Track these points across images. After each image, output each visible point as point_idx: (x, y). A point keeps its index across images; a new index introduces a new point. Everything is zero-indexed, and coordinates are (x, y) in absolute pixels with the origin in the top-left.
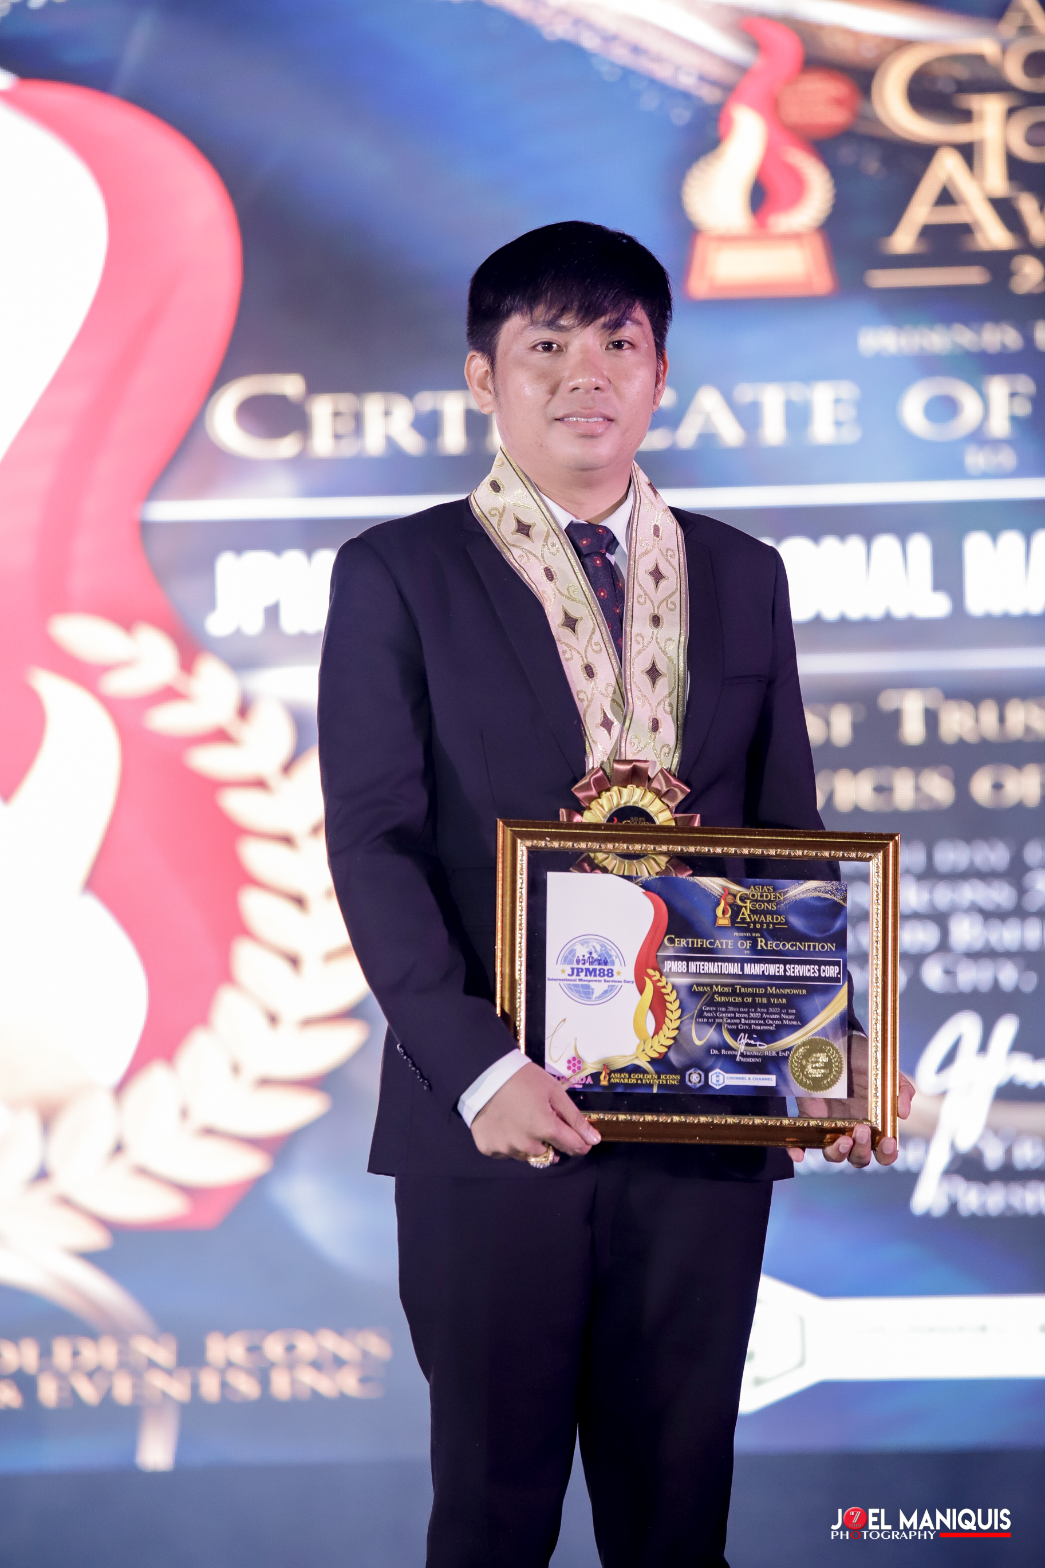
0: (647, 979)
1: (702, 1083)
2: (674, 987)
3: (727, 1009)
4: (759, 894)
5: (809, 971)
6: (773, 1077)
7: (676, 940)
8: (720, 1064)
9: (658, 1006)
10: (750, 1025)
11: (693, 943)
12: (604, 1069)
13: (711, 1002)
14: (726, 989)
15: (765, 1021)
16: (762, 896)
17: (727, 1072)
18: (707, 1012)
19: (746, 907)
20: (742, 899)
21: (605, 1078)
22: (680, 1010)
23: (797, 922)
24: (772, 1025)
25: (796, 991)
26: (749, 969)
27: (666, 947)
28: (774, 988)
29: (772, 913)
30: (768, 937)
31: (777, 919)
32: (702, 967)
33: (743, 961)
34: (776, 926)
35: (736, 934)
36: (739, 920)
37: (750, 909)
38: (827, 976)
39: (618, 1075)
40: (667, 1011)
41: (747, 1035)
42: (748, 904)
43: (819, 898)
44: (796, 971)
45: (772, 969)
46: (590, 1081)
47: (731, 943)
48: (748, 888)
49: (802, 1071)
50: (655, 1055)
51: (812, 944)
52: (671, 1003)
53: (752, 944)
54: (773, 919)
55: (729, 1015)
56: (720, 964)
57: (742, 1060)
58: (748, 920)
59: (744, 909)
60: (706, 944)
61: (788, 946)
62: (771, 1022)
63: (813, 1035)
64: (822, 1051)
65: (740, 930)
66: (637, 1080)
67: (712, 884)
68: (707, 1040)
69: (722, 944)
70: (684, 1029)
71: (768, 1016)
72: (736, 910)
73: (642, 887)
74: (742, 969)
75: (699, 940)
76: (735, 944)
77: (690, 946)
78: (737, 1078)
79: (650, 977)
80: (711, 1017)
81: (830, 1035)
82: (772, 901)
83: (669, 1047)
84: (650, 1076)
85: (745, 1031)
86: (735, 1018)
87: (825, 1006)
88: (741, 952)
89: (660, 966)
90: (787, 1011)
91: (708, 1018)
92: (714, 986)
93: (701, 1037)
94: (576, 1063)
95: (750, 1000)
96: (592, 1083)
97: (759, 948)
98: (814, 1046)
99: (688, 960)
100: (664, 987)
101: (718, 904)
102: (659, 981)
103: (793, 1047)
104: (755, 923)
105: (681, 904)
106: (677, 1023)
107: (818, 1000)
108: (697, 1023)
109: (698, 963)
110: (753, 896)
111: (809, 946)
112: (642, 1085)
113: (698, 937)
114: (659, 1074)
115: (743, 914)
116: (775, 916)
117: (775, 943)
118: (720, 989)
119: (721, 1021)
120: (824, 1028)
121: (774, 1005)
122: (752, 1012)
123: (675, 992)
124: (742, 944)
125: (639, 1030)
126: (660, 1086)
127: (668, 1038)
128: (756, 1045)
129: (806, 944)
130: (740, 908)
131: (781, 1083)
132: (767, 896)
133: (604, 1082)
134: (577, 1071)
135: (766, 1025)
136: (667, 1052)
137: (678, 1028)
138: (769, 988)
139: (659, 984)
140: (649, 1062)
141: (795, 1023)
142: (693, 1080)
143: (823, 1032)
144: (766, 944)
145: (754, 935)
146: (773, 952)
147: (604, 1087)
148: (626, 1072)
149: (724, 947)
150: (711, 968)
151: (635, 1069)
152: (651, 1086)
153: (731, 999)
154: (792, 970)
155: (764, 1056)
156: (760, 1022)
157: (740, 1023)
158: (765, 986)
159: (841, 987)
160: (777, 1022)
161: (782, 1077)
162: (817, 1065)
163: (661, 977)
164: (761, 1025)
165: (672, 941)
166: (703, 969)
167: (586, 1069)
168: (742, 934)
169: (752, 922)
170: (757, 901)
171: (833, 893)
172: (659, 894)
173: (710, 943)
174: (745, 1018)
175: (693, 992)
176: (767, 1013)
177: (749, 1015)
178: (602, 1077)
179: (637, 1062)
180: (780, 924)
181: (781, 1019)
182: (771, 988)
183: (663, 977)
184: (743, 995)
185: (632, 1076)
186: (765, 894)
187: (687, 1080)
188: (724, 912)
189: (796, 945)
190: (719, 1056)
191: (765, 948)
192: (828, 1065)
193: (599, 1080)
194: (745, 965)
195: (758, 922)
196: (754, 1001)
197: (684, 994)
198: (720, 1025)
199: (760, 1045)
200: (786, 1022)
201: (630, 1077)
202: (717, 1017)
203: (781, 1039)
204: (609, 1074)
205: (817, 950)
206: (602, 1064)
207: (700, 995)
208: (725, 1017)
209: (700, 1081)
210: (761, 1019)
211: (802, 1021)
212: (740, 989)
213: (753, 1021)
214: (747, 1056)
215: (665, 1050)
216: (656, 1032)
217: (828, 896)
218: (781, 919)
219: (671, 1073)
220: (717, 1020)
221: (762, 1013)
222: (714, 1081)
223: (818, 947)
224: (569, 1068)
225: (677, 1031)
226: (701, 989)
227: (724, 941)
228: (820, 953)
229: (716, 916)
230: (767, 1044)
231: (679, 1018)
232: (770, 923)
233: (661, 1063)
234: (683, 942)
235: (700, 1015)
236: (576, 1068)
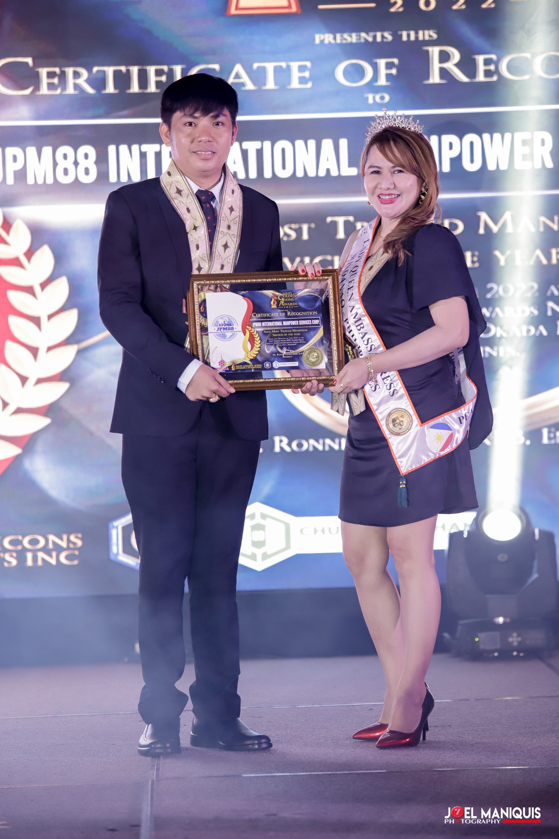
0: (247, 330)
1: (270, 367)
2: (257, 332)
3: (278, 339)
4: (287, 295)
5: (308, 322)
6: (297, 363)
7: (257, 314)
8: (276, 359)
9: (252, 340)
10: (287, 344)
11: (263, 315)
12: (233, 364)
13: (271, 337)
14: (277, 331)
15: (292, 342)
16: (288, 296)
17: (279, 362)
18: (270, 340)
19: (282, 301)
20: (281, 298)
21: (233, 367)
22: (260, 341)
23: (302, 305)
24: (295, 343)
25: (303, 330)
26: (285, 323)
27: (253, 317)
28: (295, 330)
29: (292, 302)
30: (291, 311)
31: (294, 304)
32: (267, 324)
33: (282, 321)
34: (294, 307)
35: (279, 311)
36: (280, 305)
37: (284, 301)
38: (315, 324)
39: (238, 366)
40: (255, 341)
41: (286, 348)
42: (283, 299)
43: (309, 295)
44: (303, 323)
45: (294, 323)
46: (228, 369)
47: (277, 314)
48: (282, 293)
49: (308, 360)
50: (252, 358)
51: (308, 312)
52: (256, 338)
53: (285, 314)
54: (292, 304)
55: (279, 341)
56: (274, 322)
57: (285, 357)
58: (283, 305)
59: (281, 301)
60: (268, 315)
61: (299, 314)
62: (295, 342)
63: (311, 346)
64: (315, 352)
65: (281, 309)
66: (246, 367)
67: (269, 293)
68: (271, 351)
69: (274, 315)
70: (262, 347)
71: (293, 340)
72: (278, 302)
73: (242, 296)
74: (282, 324)
75: (265, 314)
76: (279, 314)
77: (262, 316)
78: (283, 364)
79: (248, 329)
80: (272, 342)
81: (318, 345)
82: (292, 298)
83: (257, 354)
84: (250, 366)
85: (285, 346)
86: (281, 342)
87: (314, 335)
88: (281, 317)
89: (251, 325)
90: (301, 338)
91: (271, 342)
92: (272, 331)
93: (269, 350)
94: (222, 363)
95: (286, 335)
96: (229, 370)
97: (288, 315)
98: (311, 350)
99: (261, 321)
100: (253, 332)
101: (271, 300)
102: (251, 330)
103: (304, 351)
104: (286, 306)
105: (257, 301)
106: (259, 345)
107: (312, 333)
108: (267, 345)
109: (265, 323)
110: (284, 296)
111: (307, 313)
112: (248, 369)
113: (265, 313)
114: (254, 365)
115: (281, 303)
116: (293, 303)
117: (294, 313)
118: (274, 332)
119: (276, 343)
120: (315, 343)
121: (296, 336)
122: (287, 339)
123: (257, 334)
124: (282, 314)
125: (245, 349)
126: (254, 369)
127: (256, 351)
128: (290, 351)
129: (306, 312)
130: (280, 301)
131: (300, 365)
132: (290, 296)
133: (233, 369)
134: (223, 366)
135: (293, 343)
136: (256, 356)
137: (259, 347)
138: (293, 330)
139: (251, 331)
140: (249, 360)
141: (304, 342)
142: (267, 366)
143: (315, 345)
144: (291, 314)
145: (286, 310)
146: (294, 316)
147: (233, 371)
148: (241, 365)
149: (275, 316)
150: (270, 324)
151: (245, 363)
152: (251, 369)
153: (279, 335)
154: (301, 322)
155: (293, 355)
156: (291, 343)
157: (283, 343)
158: (291, 329)
159: (320, 327)
160: (297, 342)
161: (301, 362)
162: (313, 357)
163: (252, 329)
164: (291, 344)
165: (255, 315)
166: (268, 325)
167: (226, 365)
168: (281, 311)
169: (285, 306)
170: (286, 298)
171: (314, 293)
172: (249, 298)
173: (270, 315)
174: (285, 342)
175: (264, 333)
176: (293, 339)
177: (286, 340)
178: (232, 367)
179: (245, 361)
180: (295, 306)
181: (299, 341)
182: (294, 330)
183: (253, 329)
184: (283, 333)
185: (244, 366)
186: (289, 295)
187: (265, 366)
188: (274, 303)
189: (302, 313)
190: (276, 356)
191: (290, 315)
192: (318, 357)
193: (231, 368)
194: (283, 322)
195: (287, 306)
196: (288, 335)
197: (261, 334)
198: (275, 345)
199: (291, 351)
200: (301, 342)
201: (243, 367)
202: (274, 342)
203: (299, 348)
204: (235, 366)
205: (310, 314)
206: (232, 363)
207: (267, 334)
208: (277, 342)
209: (270, 366)
210: (291, 341)
211: (306, 341)
212: (282, 331)
213: (288, 343)
214: (287, 356)
215: (256, 355)
216: (252, 349)
217: (313, 294)
218: (296, 304)
219: (258, 364)
220: (274, 343)
221: (291, 339)
222: (275, 366)
223: (311, 313)
224: (220, 365)
225: (259, 348)
226: (267, 332)
227: (275, 314)
228: (311, 316)
229: (271, 305)
230: (294, 350)
231: (260, 343)
232: (292, 306)
233: (254, 361)
234: (259, 315)
235: (268, 341)
236: (222, 365)
